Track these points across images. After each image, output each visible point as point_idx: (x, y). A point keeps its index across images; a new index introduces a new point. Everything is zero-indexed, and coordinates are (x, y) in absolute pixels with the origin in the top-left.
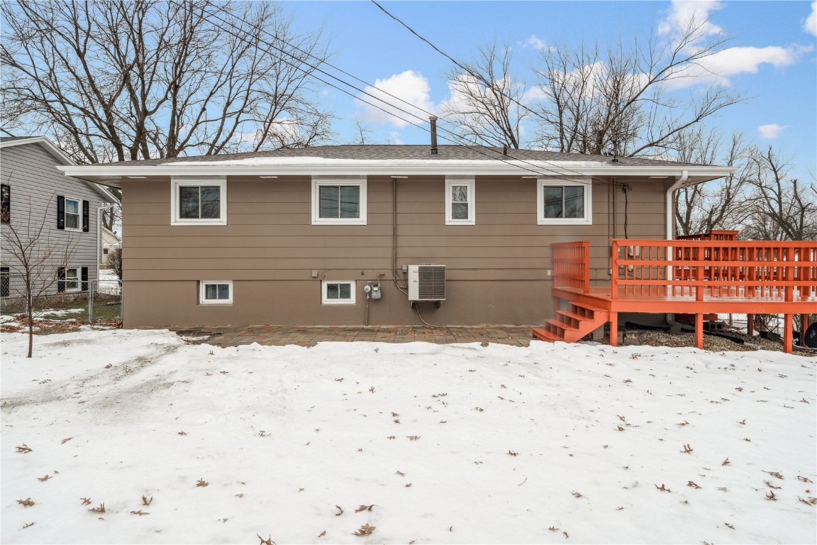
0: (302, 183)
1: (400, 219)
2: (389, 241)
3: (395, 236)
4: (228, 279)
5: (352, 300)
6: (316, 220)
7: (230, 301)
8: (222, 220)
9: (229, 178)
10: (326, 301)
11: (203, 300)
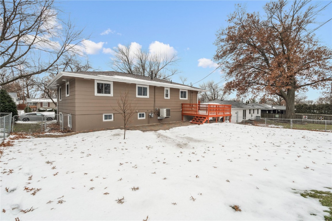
0: (133, 85)
1: (156, 97)
2: (153, 102)
3: (155, 101)
4: (111, 113)
5: (144, 118)
6: (137, 96)
7: (112, 120)
8: (112, 95)
9: (114, 82)
10: (139, 118)
11: (104, 120)
